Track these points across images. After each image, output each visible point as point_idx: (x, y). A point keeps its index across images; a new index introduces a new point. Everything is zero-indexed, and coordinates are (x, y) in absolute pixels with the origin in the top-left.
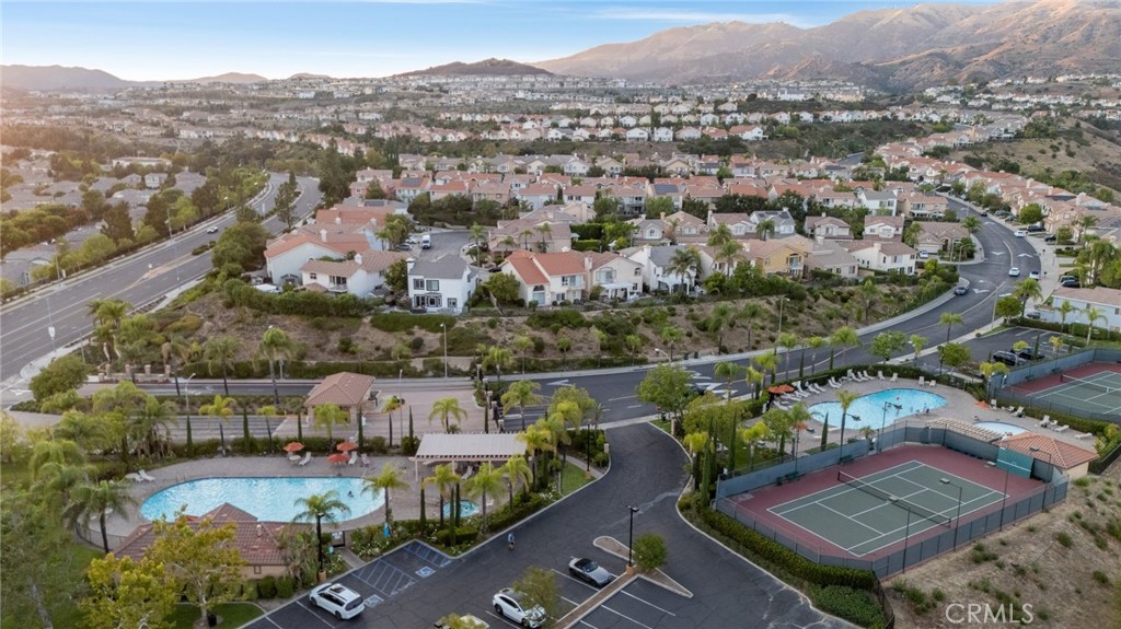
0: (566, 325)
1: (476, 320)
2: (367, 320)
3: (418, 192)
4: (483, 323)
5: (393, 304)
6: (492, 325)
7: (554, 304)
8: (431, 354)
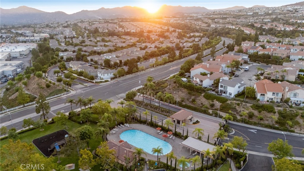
0: (266, 110)
1: (235, 101)
2: (203, 94)
3: (255, 51)
4: (236, 103)
5: (213, 91)
6: (238, 105)
7: (268, 101)
8: (216, 109)
